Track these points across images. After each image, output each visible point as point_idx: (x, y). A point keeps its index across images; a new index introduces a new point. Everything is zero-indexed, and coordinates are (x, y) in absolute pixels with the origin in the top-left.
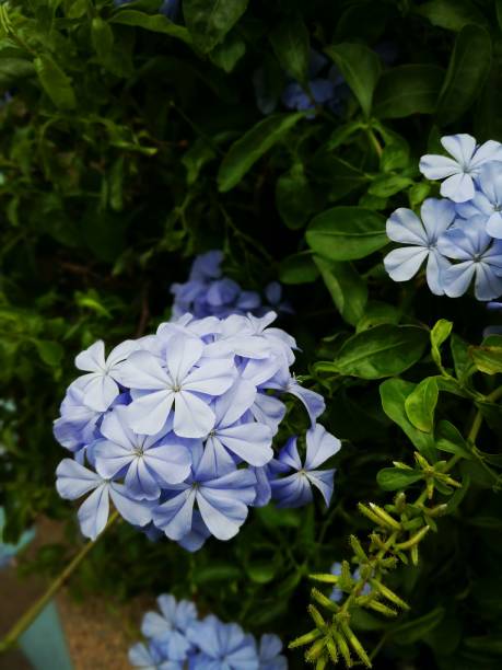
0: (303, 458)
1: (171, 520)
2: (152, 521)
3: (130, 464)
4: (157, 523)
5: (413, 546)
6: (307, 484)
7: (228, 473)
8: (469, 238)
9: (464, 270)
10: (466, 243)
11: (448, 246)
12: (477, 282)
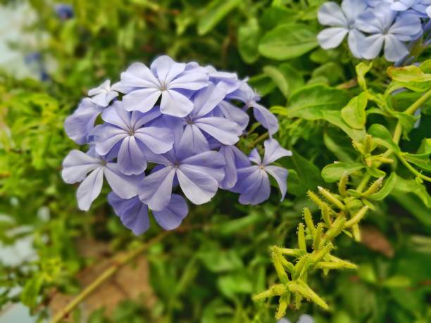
0: (262, 156)
1: (154, 193)
2: (137, 196)
3: (122, 140)
4: (141, 197)
5: (354, 224)
6: (266, 175)
7: (203, 151)
8: (378, 18)
9: (375, 40)
10: (376, 21)
11: (362, 25)
12: (386, 47)
